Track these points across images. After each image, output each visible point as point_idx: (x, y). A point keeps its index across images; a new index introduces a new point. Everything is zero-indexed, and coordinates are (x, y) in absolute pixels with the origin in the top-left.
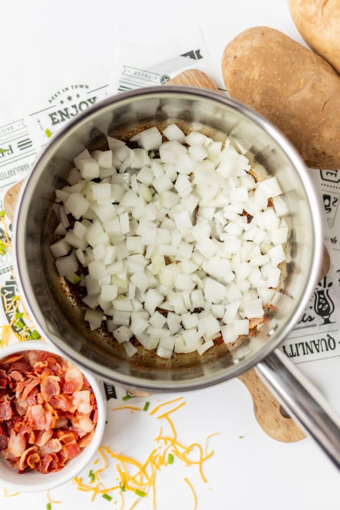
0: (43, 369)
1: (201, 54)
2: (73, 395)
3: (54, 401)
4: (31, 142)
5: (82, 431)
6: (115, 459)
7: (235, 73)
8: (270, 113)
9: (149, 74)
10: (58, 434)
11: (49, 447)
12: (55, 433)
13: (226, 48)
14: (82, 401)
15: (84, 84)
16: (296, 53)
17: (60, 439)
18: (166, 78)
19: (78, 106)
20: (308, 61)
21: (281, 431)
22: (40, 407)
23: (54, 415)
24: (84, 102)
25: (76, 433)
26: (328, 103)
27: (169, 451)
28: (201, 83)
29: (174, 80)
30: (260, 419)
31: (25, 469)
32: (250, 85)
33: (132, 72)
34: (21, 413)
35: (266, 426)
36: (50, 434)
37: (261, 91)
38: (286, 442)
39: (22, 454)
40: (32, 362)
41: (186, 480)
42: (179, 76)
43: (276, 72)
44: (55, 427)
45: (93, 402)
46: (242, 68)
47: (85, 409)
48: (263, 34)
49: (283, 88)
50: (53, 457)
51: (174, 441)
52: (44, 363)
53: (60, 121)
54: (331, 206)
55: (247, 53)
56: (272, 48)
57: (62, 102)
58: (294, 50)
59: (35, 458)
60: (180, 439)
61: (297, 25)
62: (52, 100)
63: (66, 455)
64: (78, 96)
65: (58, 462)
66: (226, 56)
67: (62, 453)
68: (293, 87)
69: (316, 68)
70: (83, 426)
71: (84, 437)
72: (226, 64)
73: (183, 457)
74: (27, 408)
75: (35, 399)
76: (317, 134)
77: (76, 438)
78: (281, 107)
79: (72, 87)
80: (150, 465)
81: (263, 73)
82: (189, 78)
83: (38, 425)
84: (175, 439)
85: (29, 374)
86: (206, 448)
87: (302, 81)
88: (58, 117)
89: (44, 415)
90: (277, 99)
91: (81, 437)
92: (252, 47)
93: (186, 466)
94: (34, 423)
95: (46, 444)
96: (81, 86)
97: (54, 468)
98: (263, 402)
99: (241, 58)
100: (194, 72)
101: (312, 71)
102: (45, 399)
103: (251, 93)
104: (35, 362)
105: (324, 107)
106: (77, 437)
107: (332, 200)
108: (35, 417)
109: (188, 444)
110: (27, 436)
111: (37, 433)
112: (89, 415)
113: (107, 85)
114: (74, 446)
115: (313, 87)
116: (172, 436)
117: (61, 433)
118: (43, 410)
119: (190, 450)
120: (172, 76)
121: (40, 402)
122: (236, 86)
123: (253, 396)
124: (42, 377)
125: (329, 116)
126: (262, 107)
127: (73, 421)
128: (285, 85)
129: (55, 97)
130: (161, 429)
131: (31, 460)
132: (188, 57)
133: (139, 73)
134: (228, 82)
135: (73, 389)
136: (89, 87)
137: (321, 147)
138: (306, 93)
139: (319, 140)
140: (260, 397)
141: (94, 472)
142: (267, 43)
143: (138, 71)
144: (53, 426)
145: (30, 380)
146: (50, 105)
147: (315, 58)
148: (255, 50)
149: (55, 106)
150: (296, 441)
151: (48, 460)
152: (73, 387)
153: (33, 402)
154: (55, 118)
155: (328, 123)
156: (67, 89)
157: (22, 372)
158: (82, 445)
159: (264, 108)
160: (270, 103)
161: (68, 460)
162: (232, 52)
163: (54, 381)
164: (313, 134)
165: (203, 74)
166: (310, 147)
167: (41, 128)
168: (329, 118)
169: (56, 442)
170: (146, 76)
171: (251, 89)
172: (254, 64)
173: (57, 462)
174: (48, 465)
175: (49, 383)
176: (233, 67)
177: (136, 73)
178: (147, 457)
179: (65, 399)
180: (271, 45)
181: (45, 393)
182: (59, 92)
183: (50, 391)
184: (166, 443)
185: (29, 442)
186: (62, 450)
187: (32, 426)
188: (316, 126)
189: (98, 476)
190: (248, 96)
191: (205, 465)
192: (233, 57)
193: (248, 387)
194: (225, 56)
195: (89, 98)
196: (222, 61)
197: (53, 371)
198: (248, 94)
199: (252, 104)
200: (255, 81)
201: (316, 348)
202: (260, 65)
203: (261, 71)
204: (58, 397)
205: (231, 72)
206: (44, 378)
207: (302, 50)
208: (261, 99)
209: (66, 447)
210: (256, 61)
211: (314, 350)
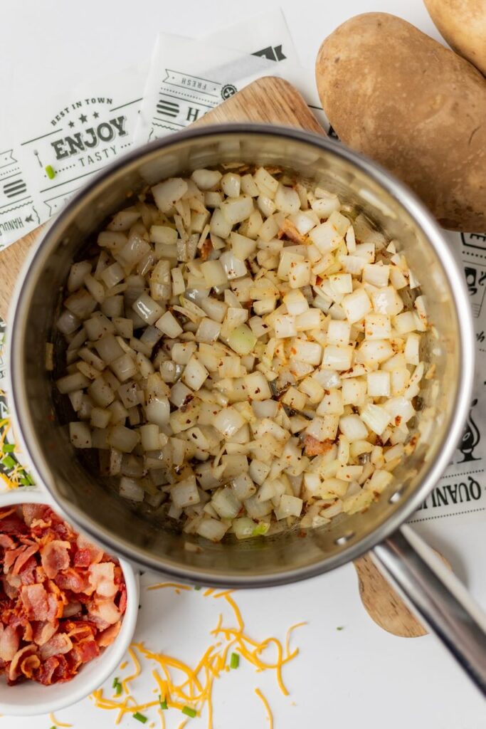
0: (44, 530)
1: (284, 52)
2: (89, 570)
3: (60, 579)
4: (24, 185)
5: (103, 622)
6: (153, 661)
7: (336, 84)
8: (388, 147)
9: (203, 83)
10: (67, 627)
11: (53, 645)
12: (62, 625)
13: (323, 46)
14: (102, 578)
15: (106, 97)
16: (429, 54)
17: (70, 635)
18: (230, 89)
19: (95, 131)
20: (447, 68)
21: (399, 622)
22: (40, 587)
23: (60, 599)
24: (105, 125)
25: (92, 624)
26: (476, 133)
27: (233, 650)
28: (283, 97)
29: (242, 92)
30: (368, 602)
31: (18, 678)
32: (359, 103)
33: (178, 79)
34: (11, 596)
35: (377, 613)
36: (55, 627)
37: (375, 113)
38: (406, 636)
39: (13, 657)
40: (28, 519)
41: (258, 691)
42: (250, 87)
43: (399, 85)
44: (63, 615)
45: (118, 580)
46: (347, 78)
47: (107, 589)
48: (380, 25)
49: (410, 109)
50: (60, 660)
51: (241, 635)
52: (46, 522)
53: (69, 153)
54: (477, 285)
55: (355, 55)
56: (393, 47)
57: (71, 124)
58: (427, 50)
59: (33, 662)
60: (248, 630)
61: (430, 11)
62: (56, 120)
63: (79, 657)
64: (96, 115)
65: (67, 668)
66: (323, 58)
67: (72, 654)
68: (424, 108)
69: (460, 78)
70: (104, 614)
71: (105, 631)
72: (323, 71)
73: (254, 658)
74: (21, 588)
75: (32, 575)
76: (459, 180)
77: (94, 633)
78: (405, 137)
79: (87, 101)
80: (204, 669)
81: (379, 85)
82: (264, 89)
83: (37, 614)
84: (241, 632)
85: (23, 538)
86: (289, 644)
87: (439, 99)
88: (66, 147)
89: (47, 599)
90: (401, 125)
91: (101, 631)
92: (362, 45)
93: (258, 671)
94: (31, 611)
95: (49, 642)
96: (101, 100)
97: (62, 678)
98: (373, 577)
99: (345, 61)
100: (273, 80)
101: (454, 82)
102: (48, 575)
103: (361, 116)
104: (32, 519)
105: (471, 139)
106: (96, 631)
107: (479, 276)
108: (32, 602)
109: (262, 639)
110: (20, 631)
111: (36, 626)
112: (113, 599)
113: (141, 99)
114: (91, 645)
115: (455, 108)
116: (238, 627)
117: (72, 625)
118: (45, 591)
119: (264, 648)
120: (240, 86)
121: (41, 579)
122: (338, 104)
123: (359, 568)
124: (44, 543)
125: (478, 153)
126: (377, 137)
127: (90, 606)
128: (412, 105)
129: (60, 116)
130: (221, 617)
131: (27, 667)
132: (264, 56)
133: (189, 81)
134: (325, 98)
135: (89, 561)
136: (113, 102)
137: (466, 200)
138: (443, 117)
139: (462, 188)
140: (368, 570)
141: (121, 681)
142: (386, 40)
143: (187, 78)
144: (59, 616)
145: (25, 546)
146: (53, 128)
147: (457, 61)
148: (368, 50)
149: (61, 130)
151: (52, 665)
152: (89, 557)
153: (29, 579)
154: (61, 149)
155: (477, 163)
156: (79, 104)
157: (12, 534)
158: (102, 644)
159: (380, 139)
160: (389, 131)
161: (81, 665)
162: (332, 52)
163: (61, 548)
164: (454, 180)
165: (287, 84)
166: (450, 200)
167: (40, 163)
168: (478, 155)
169: (64, 637)
170: (200, 85)
171: (362, 109)
172: (366, 71)
173: (65, 668)
174: (52, 672)
175: (54, 551)
176: (333, 75)
177: (184, 81)
178: (200, 658)
179: (78, 576)
180: (392, 41)
181: (48, 566)
182: (66, 109)
183: (54, 563)
184: (228, 638)
185: (23, 639)
186: (73, 650)
187: (28, 615)
188: (459, 167)
189: (126, 686)
190: (356, 121)
191: (287, 669)
192: (334, 60)
194: (321, 58)
195: (112, 119)
196: (317, 64)
197: (60, 533)
198: (356, 117)
199: (362, 133)
200: (367, 97)
201: (452, 496)
202: (374, 73)
203: (377, 83)
204: (67, 571)
205: (330, 82)
206: (46, 544)
207: (439, 50)
208: (376, 125)
209: (78, 646)
210: (368, 67)
211: (450, 500)
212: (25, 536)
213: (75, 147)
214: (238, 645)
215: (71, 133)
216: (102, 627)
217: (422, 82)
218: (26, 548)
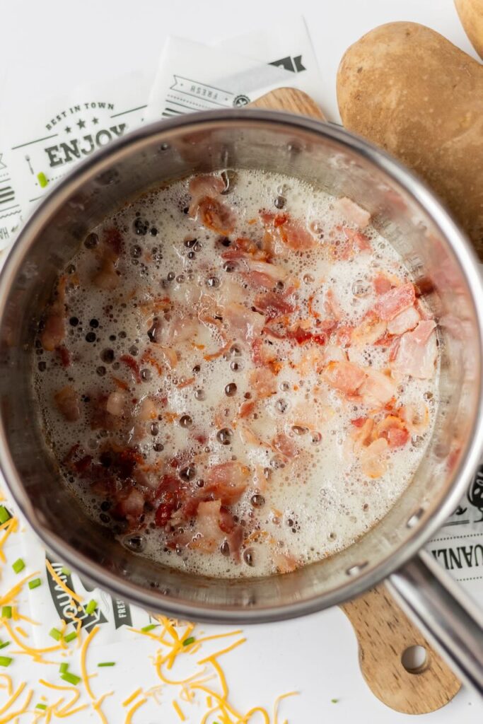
1: (303, 62)
4: (12, 193)
7: (357, 96)
8: (413, 165)
9: (214, 92)
13: (345, 55)
15: (107, 101)
16: (460, 68)
18: (243, 100)
19: (94, 138)
20: (480, 83)
21: (401, 696)
24: (105, 132)
27: (214, 718)
29: (255, 102)
30: (368, 672)
32: (381, 117)
33: (187, 86)
35: (377, 685)
37: (399, 128)
38: (409, 713)
42: (265, 97)
43: (426, 99)
46: (370, 89)
48: (408, 34)
49: (437, 125)
51: (224, 702)
53: (64, 161)
55: (380, 65)
56: (422, 58)
57: (68, 130)
58: (458, 64)
60: (233, 698)
61: (464, 24)
62: (51, 124)
64: (95, 121)
66: (345, 67)
68: (452, 126)
72: (345, 81)
78: (430, 156)
79: (86, 105)
81: (404, 99)
82: (281, 101)
84: (226, 698)
86: (277, 715)
87: (469, 115)
88: (61, 154)
90: (426, 143)
92: (388, 54)
96: (102, 105)
98: (375, 644)
99: (369, 71)
100: (291, 91)
103: (383, 131)
113: (145, 106)
116: (222, 693)
119: (250, 719)
120: (253, 96)
122: (358, 118)
123: (359, 633)
126: (400, 155)
128: (440, 121)
129: (56, 120)
132: (282, 66)
133: (199, 89)
134: (345, 112)
136: (115, 107)
138: (473, 136)
140: (370, 636)
142: (414, 50)
143: (197, 86)
146: (48, 133)
148: (394, 60)
149: (56, 135)
150: (426, 713)
154: (55, 156)
156: (77, 108)
160: (413, 149)
162: (355, 61)
165: (306, 96)
166: (476, 227)
167: (31, 169)
170: (210, 94)
171: (384, 124)
172: (391, 82)
176: (354, 87)
177: (193, 89)
180: (420, 52)
182: (63, 113)
184: (210, 705)
190: (378, 137)
192: (357, 69)
193: (351, 619)
194: (343, 68)
195: (112, 126)
196: (338, 75)
198: (378, 132)
200: (390, 111)
201: (467, 559)
202: (399, 85)
203: (402, 96)
205: (351, 94)
207: (471, 64)
208: (398, 142)
210: (393, 78)
211: (464, 562)
213: (71, 155)
215: (67, 139)
217: (452, 98)
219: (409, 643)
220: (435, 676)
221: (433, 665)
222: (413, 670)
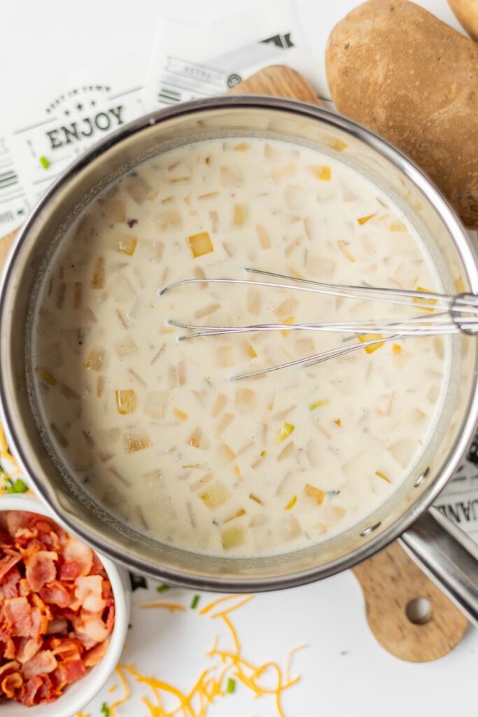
0: (29, 540)
1: (292, 39)
2: (76, 583)
3: (45, 593)
4: (16, 176)
5: (90, 640)
6: (144, 684)
7: (346, 72)
8: (401, 138)
9: (208, 71)
10: (52, 644)
11: (37, 663)
12: (46, 641)
13: (332, 32)
14: (89, 592)
15: (103, 83)
16: (444, 41)
17: (55, 652)
18: (235, 78)
19: (92, 120)
20: (463, 55)
21: (406, 646)
22: (24, 600)
23: (44, 613)
24: (103, 114)
25: (78, 642)
27: (231, 674)
28: (291, 87)
29: (248, 82)
30: (374, 625)
32: (369, 92)
33: (181, 67)
35: (383, 636)
36: (38, 643)
37: (387, 102)
38: (414, 661)
40: (12, 528)
42: (256, 76)
43: (412, 72)
44: (48, 631)
45: (106, 595)
46: (358, 65)
47: (94, 604)
48: (392, 9)
49: (424, 98)
50: (43, 679)
51: (237, 659)
52: (31, 531)
53: (64, 143)
55: (366, 41)
56: (406, 33)
57: (67, 113)
58: (442, 37)
59: (14, 682)
60: (245, 654)
62: (51, 108)
63: (63, 678)
64: (93, 103)
65: (52, 688)
66: (332, 45)
67: (57, 674)
68: (438, 98)
69: (477, 67)
70: (91, 630)
71: (92, 649)
72: (333, 58)
73: (251, 683)
74: (3, 601)
75: (15, 588)
77: (79, 652)
78: (418, 128)
79: (84, 88)
80: (197, 694)
81: (391, 73)
83: (19, 629)
84: (238, 654)
85: (7, 548)
86: (289, 669)
87: (454, 87)
88: (61, 137)
89: (30, 614)
90: (413, 116)
91: (88, 648)
92: (373, 30)
94: (13, 626)
95: (32, 659)
96: (99, 88)
97: (44, 698)
98: (380, 598)
99: (355, 48)
100: (281, 69)
101: (470, 71)
102: (32, 588)
103: (372, 106)
104: (17, 529)
106: (82, 649)
108: (15, 616)
109: (260, 663)
111: (19, 642)
112: (101, 615)
113: (140, 88)
114: (77, 664)
115: (471, 97)
116: (235, 649)
117: (56, 642)
118: (29, 605)
119: (263, 672)
120: (245, 74)
121: (25, 592)
122: (347, 93)
123: (364, 588)
124: (29, 554)
126: (389, 128)
127: (76, 622)
128: (426, 94)
129: (56, 104)
130: (217, 638)
131: (8, 685)
132: (272, 44)
133: (192, 69)
134: (334, 88)
135: (75, 573)
136: (112, 89)
138: (459, 107)
139: (477, 183)
140: (374, 591)
141: (110, 705)
142: (399, 25)
143: (191, 66)
144: (43, 631)
145: (8, 558)
146: (48, 117)
147: (475, 49)
148: (379, 36)
149: (56, 119)
150: (431, 661)
151: (35, 683)
152: (76, 570)
153: (12, 592)
154: (55, 139)
156: (75, 92)
158: (89, 663)
159: (392, 130)
160: (402, 121)
161: (66, 686)
162: (342, 39)
163: (47, 560)
164: (470, 174)
165: (295, 73)
166: (465, 195)
167: (34, 153)
169: (48, 655)
170: (203, 73)
171: (372, 98)
172: (377, 57)
173: (48, 688)
174: (34, 692)
175: (39, 563)
176: (342, 63)
177: (187, 69)
178: (193, 682)
179: (63, 589)
180: (405, 27)
181: (33, 579)
182: (62, 97)
183: (39, 575)
184: (224, 661)
185: (5, 656)
186: (57, 670)
187: (11, 631)
188: (476, 160)
189: (114, 711)
190: (367, 111)
191: (286, 695)
192: (344, 46)
194: (331, 45)
195: (110, 108)
196: (326, 52)
197: (45, 544)
198: (366, 107)
199: (373, 123)
200: (378, 85)
201: (465, 514)
202: (386, 60)
203: (388, 70)
204: (52, 585)
205: (339, 70)
206: (31, 555)
207: (454, 36)
208: (387, 116)
209: (63, 665)
210: (379, 53)
211: (462, 517)
212: (9, 546)
213: (72, 138)
214: (235, 669)
215: (66, 122)
216: (88, 646)
217: (437, 70)
218: (10, 559)
219: (412, 596)
220: (438, 627)
221: (436, 616)
222: (417, 620)
